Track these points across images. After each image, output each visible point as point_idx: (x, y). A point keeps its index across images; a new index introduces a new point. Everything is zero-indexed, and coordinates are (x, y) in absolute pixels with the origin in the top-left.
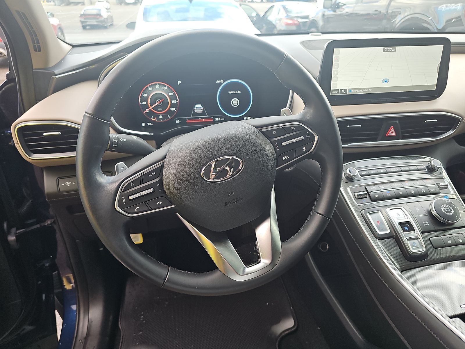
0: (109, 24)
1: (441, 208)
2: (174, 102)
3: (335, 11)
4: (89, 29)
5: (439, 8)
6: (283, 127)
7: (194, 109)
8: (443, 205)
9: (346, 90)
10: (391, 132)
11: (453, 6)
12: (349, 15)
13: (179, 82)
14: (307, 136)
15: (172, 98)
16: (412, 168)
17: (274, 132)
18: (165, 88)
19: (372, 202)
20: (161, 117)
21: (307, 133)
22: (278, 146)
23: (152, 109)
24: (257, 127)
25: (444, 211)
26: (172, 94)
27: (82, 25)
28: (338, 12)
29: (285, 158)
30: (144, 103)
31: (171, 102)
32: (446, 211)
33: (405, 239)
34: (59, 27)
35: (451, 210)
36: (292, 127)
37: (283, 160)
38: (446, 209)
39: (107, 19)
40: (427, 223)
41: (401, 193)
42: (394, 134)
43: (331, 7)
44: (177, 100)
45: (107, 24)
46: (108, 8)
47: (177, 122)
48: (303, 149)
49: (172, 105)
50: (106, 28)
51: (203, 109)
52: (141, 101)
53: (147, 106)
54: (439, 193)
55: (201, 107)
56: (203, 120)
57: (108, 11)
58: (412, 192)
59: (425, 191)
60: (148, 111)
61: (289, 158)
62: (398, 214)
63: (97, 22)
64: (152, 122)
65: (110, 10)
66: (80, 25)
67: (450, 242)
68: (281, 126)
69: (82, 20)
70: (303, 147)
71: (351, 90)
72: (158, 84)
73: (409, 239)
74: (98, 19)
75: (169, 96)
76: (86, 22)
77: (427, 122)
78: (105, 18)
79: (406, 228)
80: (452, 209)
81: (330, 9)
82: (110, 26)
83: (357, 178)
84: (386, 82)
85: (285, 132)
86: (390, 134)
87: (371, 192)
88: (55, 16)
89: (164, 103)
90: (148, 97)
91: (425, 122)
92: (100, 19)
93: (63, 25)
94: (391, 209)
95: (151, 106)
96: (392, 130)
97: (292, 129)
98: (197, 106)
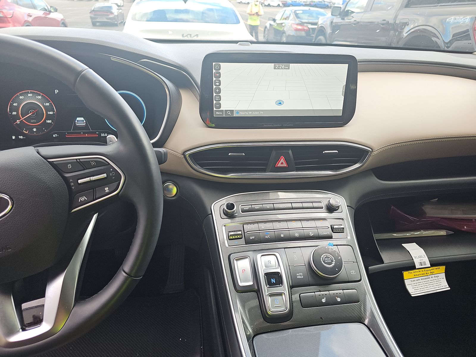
0: (120, 22)
1: (321, 257)
2: (51, 113)
3: (343, 19)
4: (99, 26)
5: (447, 20)
6: (81, 160)
7: (75, 123)
8: (325, 254)
9: (232, 111)
10: (281, 162)
11: (461, 19)
12: (357, 23)
13: (56, 91)
14: (111, 174)
15: (47, 109)
16: (305, 205)
17: (69, 166)
18: (40, 97)
19: (246, 244)
20: (35, 130)
21: (111, 170)
22: (73, 184)
23: (24, 120)
24: (46, 158)
25: (323, 262)
26: (48, 104)
27: (92, 21)
28: (347, 20)
29: (83, 199)
30: (14, 113)
31: (47, 113)
32: (326, 261)
33: (267, 294)
34: (62, 21)
35: (332, 261)
36: (92, 161)
37: (79, 201)
38: (327, 259)
39: (117, 16)
40: (301, 276)
41: (282, 236)
42: (285, 165)
43: (340, 14)
44: (54, 111)
45: (117, 21)
46: (122, 5)
47: (54, 136)
48: (106, 189)
49: (49, 117)
50: (116, 25)
51: (86, 123)
52: (11, 111)
53: (17, 117)
54: (330, 237)
55: (83, 121)
56: (86, 135)
57: (119, 8)
58: (297, 235)
59: (313, 235)
60: (19, 123)
61: (86, 199)
62: (269, 262)
63: (107, 19)
64: (23, 135)
65: (122, 8)
66: (90, 20)
67: (324, 300)
68: (79, 159)
69: (93, 16)
70: (106, 187)
71: (238, 112)
72: (31, 93)
73: (271, 295)
74: (108, 15)
75: (44, 106)
76: (96, 18)
77: (325, 153)
78: (115, 15)
79: (273, 281)
80: (334, 260)
81: (339, 16)
82: (120, 23)
83: (237, 214)
84: (281, 105)
85: (84, 167)
86: (279, 165)
87: (248, 232)
88: (58, 10)
89: (38, 114)
90: (18, 107)
91: (324, 152)
92: (111, 16)
93: (67, 20)
94: (262, 256)
95: (23, 118)
96: (282, 160)
97: (93, 163)
98: (78, 119)
